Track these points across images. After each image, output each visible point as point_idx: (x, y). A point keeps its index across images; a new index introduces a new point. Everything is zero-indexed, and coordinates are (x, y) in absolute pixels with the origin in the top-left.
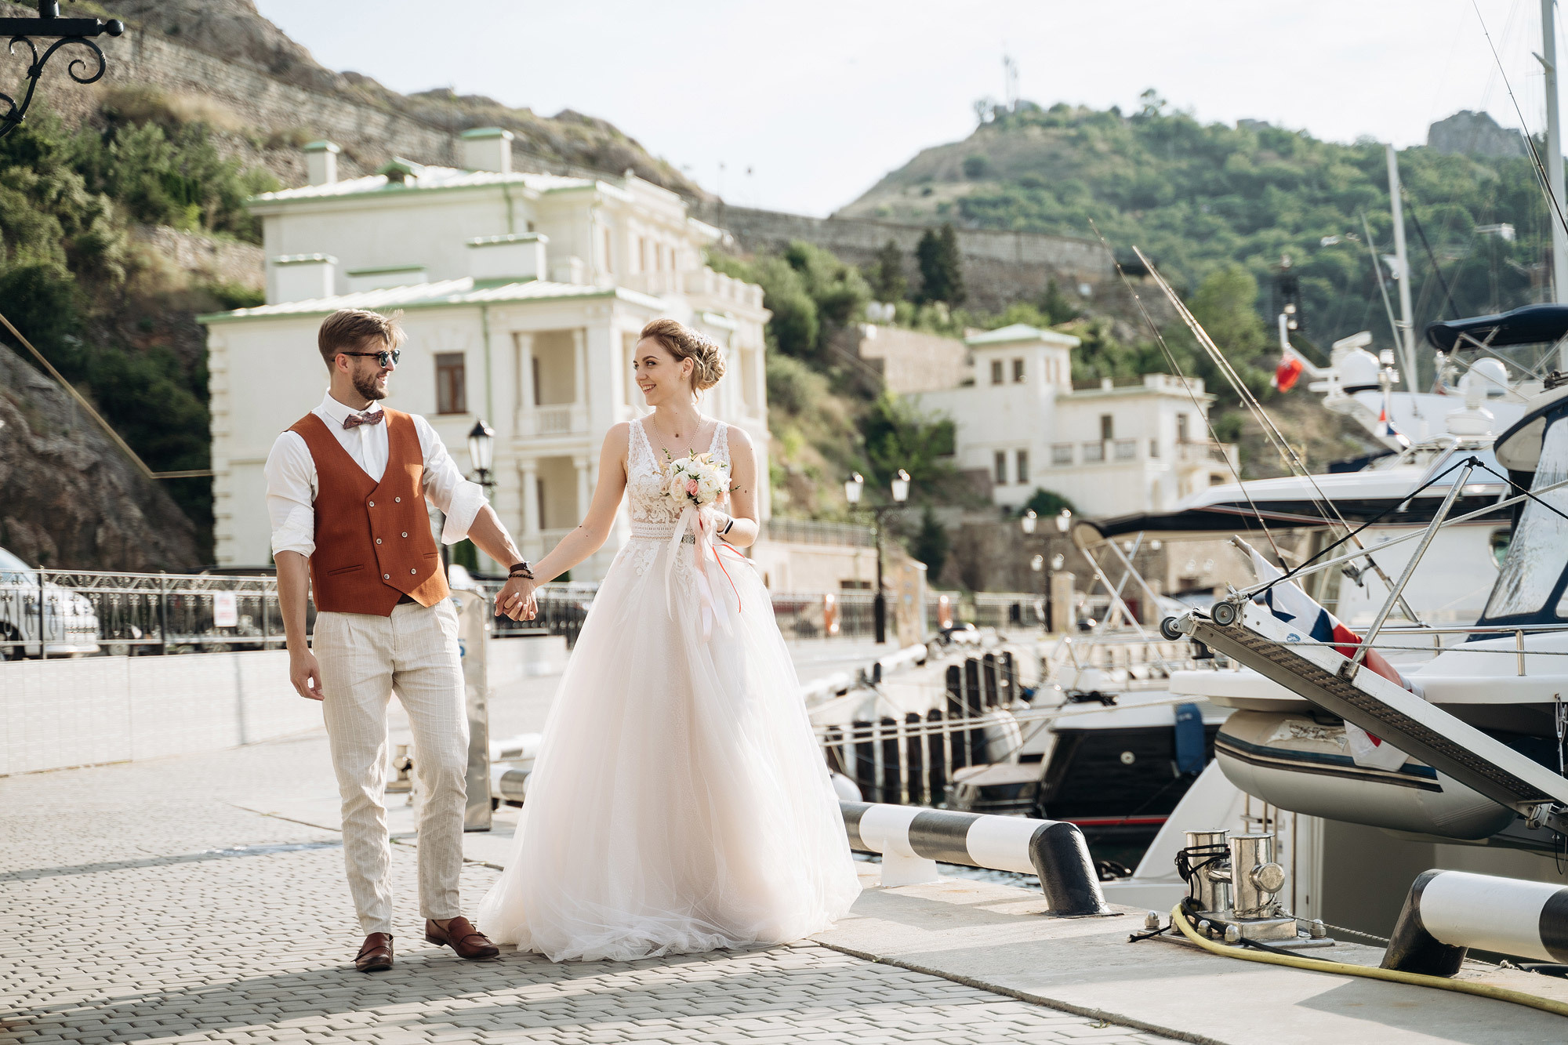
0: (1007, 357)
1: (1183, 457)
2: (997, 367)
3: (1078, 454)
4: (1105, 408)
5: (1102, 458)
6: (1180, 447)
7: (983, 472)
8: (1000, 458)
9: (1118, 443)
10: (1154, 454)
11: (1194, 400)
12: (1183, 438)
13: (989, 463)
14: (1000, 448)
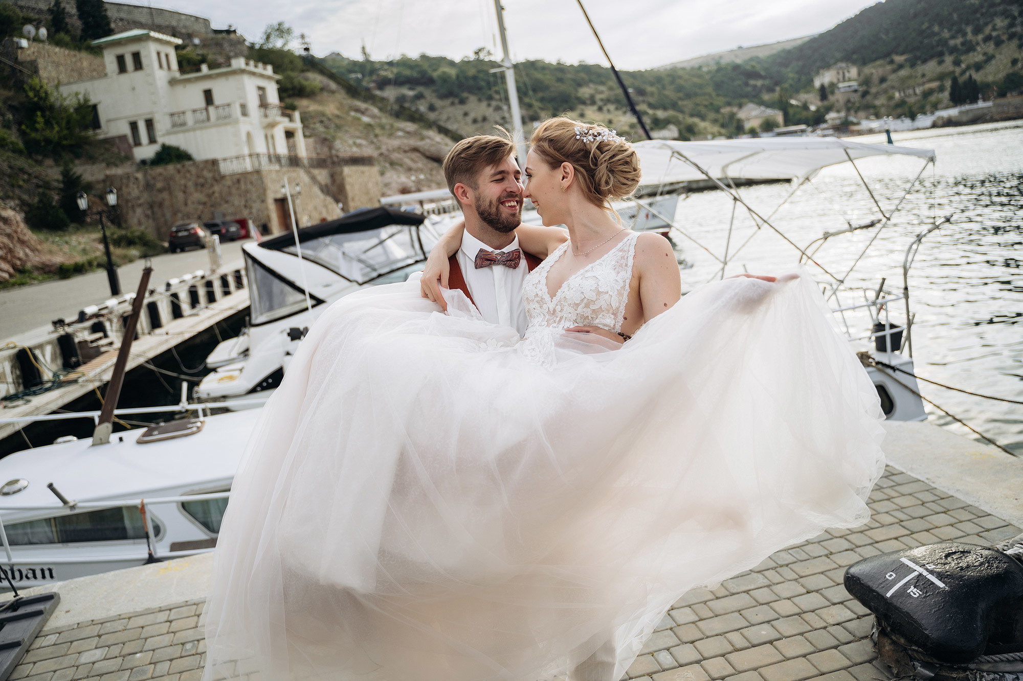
0: (127, 51)
1: (266, 116)
2: (121, 60)
3: (190, 119)
4: (207, 85)
5: (208, 119)
6: (262, 110)
7: (123, 138)
8: (134, 126)
9: (217, 107)
10: (245, 113)
11: (269, 78)
12: (264, 104)
13: (126, 130)
14: (132, 119)
